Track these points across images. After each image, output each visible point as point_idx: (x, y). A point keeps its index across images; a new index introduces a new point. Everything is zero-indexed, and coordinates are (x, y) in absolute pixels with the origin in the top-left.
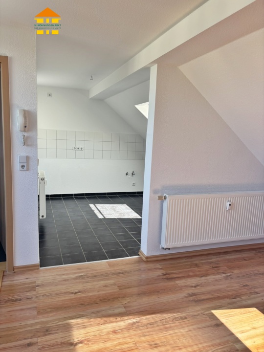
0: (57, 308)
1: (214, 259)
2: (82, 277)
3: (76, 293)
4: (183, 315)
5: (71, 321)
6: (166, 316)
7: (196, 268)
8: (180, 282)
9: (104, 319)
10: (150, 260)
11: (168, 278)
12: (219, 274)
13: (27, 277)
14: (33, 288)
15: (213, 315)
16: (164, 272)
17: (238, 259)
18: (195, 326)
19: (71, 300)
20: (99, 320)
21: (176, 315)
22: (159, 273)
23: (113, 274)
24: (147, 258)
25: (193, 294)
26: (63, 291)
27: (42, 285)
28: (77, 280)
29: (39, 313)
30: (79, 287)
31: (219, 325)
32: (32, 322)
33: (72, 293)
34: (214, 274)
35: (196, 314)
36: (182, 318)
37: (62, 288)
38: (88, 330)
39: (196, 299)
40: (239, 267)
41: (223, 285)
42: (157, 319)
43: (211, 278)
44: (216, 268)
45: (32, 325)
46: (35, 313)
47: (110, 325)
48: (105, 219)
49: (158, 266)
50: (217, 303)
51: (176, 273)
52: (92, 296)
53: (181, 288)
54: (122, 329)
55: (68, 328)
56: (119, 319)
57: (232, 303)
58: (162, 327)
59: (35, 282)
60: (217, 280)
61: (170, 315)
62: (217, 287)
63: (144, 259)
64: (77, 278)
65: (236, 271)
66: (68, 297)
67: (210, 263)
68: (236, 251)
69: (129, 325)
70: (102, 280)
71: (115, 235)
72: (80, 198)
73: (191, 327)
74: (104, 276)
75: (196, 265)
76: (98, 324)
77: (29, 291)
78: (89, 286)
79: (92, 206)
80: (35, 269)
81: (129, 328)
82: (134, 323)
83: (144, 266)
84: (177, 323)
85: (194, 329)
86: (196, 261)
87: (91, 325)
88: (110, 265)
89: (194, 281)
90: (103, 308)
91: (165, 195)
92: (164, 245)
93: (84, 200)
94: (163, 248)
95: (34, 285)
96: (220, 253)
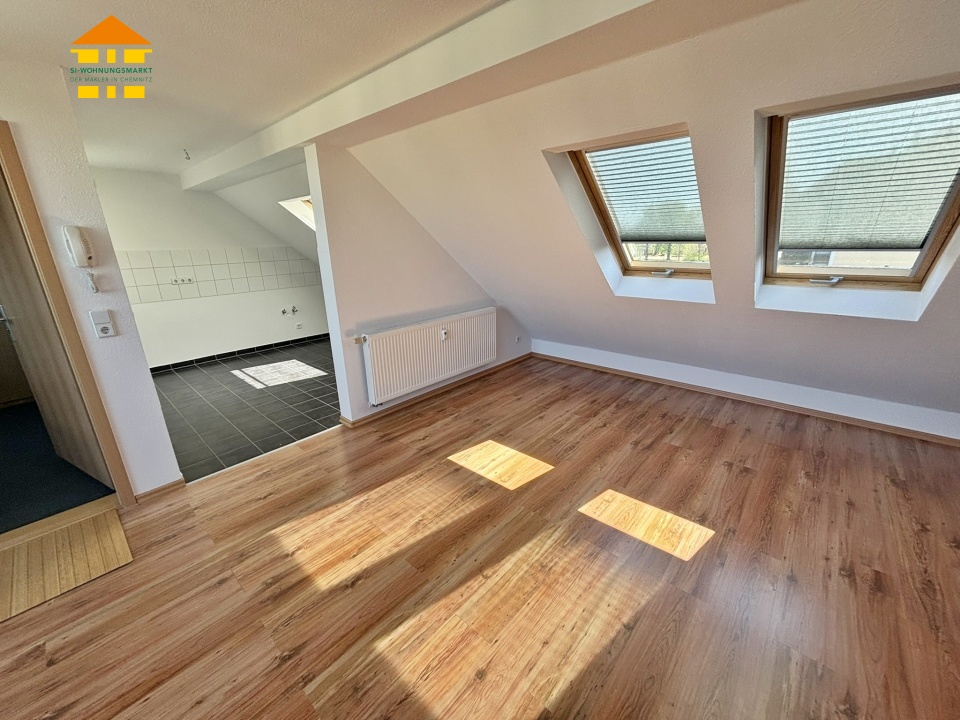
0: (245, 525)
1: (438, 402)
2: (267, 474)
3: (265, 497)
4: (418, 473)
5: (273, 531)
6: (398, 481)
7: (419, 419)
8: (405, 440)
9: (321, 512)
10: (357, 425)
11: (387, 439)
12: (446, 417)
13: (169, 503)
14: (189, 514)
15: (450, 461)
16: (382, 434)
17: (463, 395)
18: (434, 480)
19: (263, 507)
20: (313, 516)
21: (410, 476)
22: (374, 437)
23: (312, 457)
24: (353, 424)
25: (424, 448)
26: (244, 501)
27: (204, 506)
28: (260, 481)
29: (216, 540)
30: (269, 488)
31: (459, 469)
32: (211, 555)
33: (260, 499)
34: (442, 419)
35: (432, 467)
36: (417, 477)
37: (241, 498)
38: (303, 532)
39: (428, 453)
40: (465, 404)
41: (453, 428)
42: (389, 489)
43: (438, 425)
44: (442, 411)
45: (213, 559)
46: (210, 542)
47: (331, 516)
48: (268, 388)
49: (371, 429)
50: (452, 447)
51: (397, 431)
52: (292, 493)
53: (407, 446)
54: (349, 515)
55: (273, 541)
56: (340, 505)
57: (467, 443)
58: (397, 494)
59: (189, 505)
60: (446, 425)
61: (403, 479)
62: (448, 432)
63: (350, 426)
64: (258, 479)
65: (464, 409)
66: (254, 506)
67: (434, 408)
68: (459, 387)
69: (356, 507)
70: (298, 469)
71: (295, 407)
72: (210, 365)
73: (430, 483)
74: (300, 463)
75: (419, 415)
76: (315, 521)
77: (184, 519)
78: (281, 483)
79: (236, 372)
80: (178, 489)
81: (357, 510)
82: (362, 502)
83: (351, 435)
84: (413, 484)
85: (434, 483)
86: (417, 410)
87: (305, 526)
88: (302, 447)
89: (421, 433)
90: (314, 501)
91: (363, 335)
92: (373, 401)
93: (219, 366)
94: (374, 406)
95: (188, 509)
96: (442, 394)
